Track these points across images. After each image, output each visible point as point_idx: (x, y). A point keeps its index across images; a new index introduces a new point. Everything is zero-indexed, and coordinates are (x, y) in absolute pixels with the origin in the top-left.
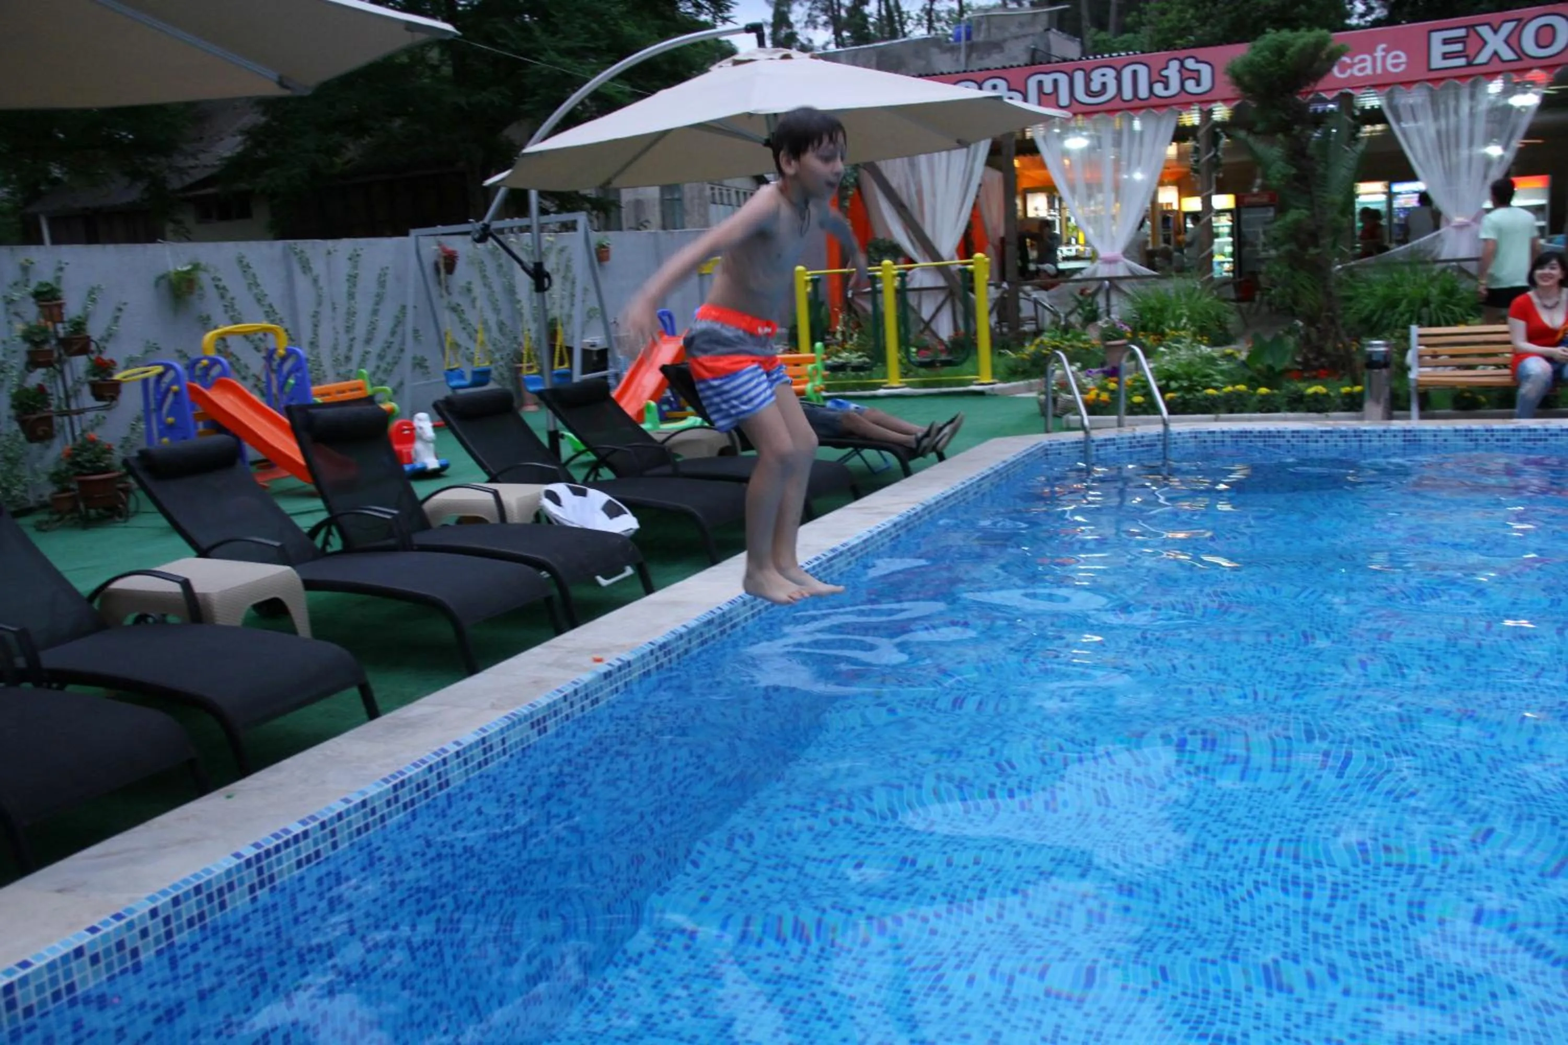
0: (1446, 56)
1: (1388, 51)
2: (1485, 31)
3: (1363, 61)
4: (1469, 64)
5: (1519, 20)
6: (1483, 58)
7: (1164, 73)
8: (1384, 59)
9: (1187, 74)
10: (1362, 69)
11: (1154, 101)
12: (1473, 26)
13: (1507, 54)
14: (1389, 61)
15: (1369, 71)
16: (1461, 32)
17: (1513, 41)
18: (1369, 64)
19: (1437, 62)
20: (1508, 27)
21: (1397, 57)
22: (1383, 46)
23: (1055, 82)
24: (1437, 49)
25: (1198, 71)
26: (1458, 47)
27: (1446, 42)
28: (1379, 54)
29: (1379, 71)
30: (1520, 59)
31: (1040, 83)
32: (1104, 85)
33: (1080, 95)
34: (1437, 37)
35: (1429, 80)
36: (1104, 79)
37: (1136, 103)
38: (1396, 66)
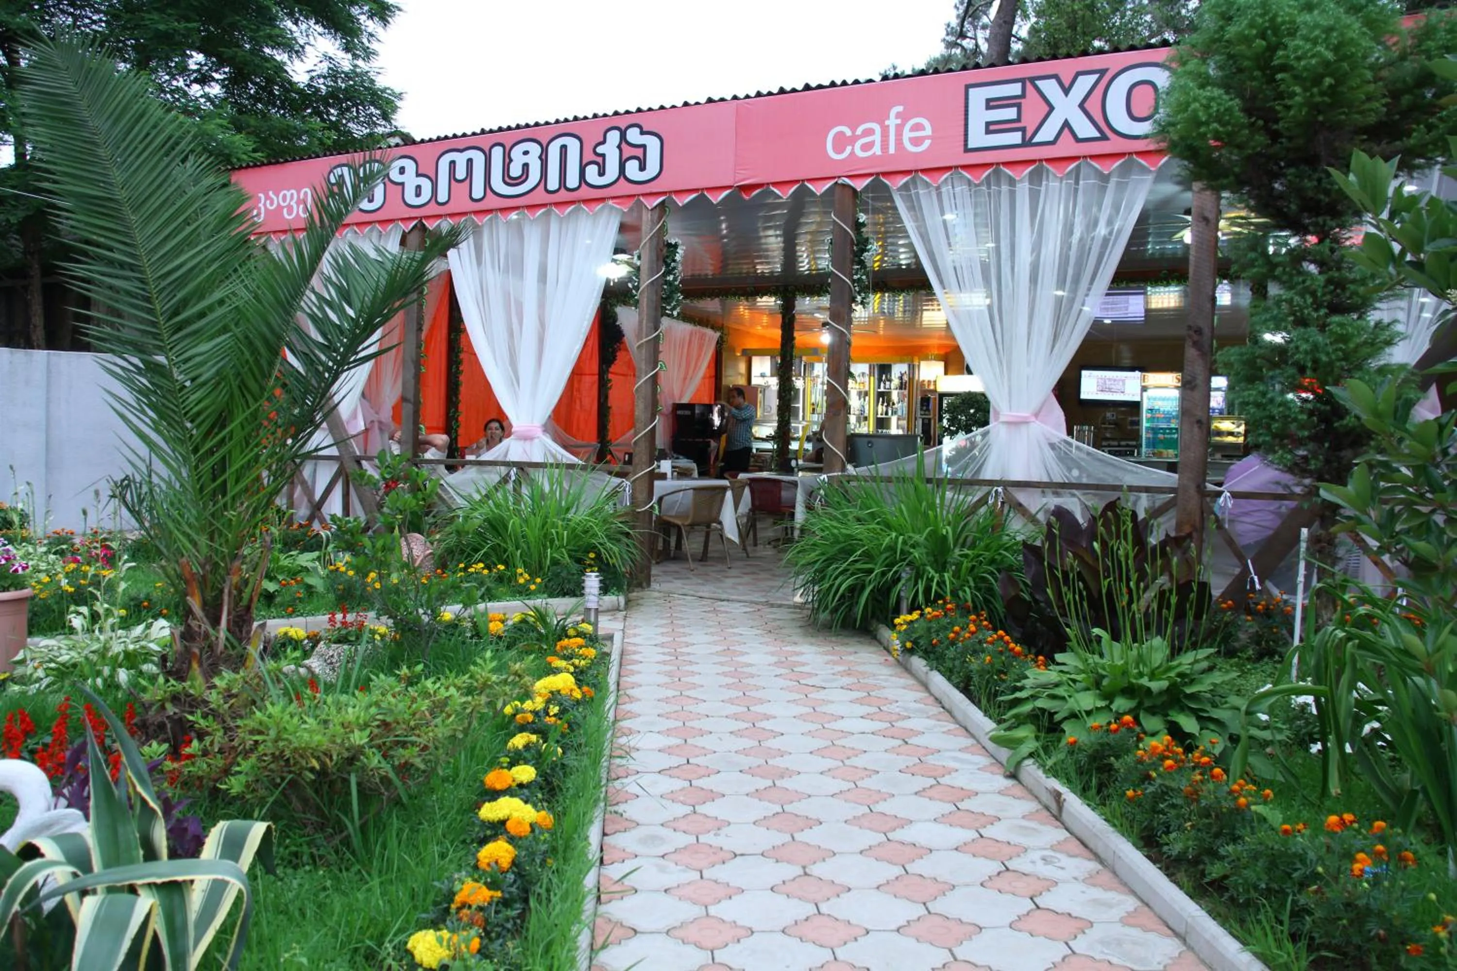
0: (990, 128)
1: (904, 117)
2: (1050, 88)
3: (869, 132)
4: (1027, 143)
5: (1102, 72)
6: (1047, 133)
7: (600, 150)
8: (899, 129)
9: (628, 151)
10: (866, 147)
11: (585, 192)
12: (1032, 80)
13: (1085, 129)
14: (907, 134)
15: (877, 150)
16: (1015, 89)
17: (1093, 106)
18: (877, 137)
19: (978, 138)
20: (1085, 83)
21: (918, 127)
22: (900, 109)
23: (470, 161)
24: (979, 116)
25: (644, 147)
26: (1010, 113)
27: (991, 104)
28: (892, 122)
29: (892, 150)
30: (1104, 138)
31: (453, 163)
32: (526, 166)
33: (498, 184)
34: (978, 96)
35: (965, 167)
36: (526, 159)
37: (563, 196)
38: (916, 142)
